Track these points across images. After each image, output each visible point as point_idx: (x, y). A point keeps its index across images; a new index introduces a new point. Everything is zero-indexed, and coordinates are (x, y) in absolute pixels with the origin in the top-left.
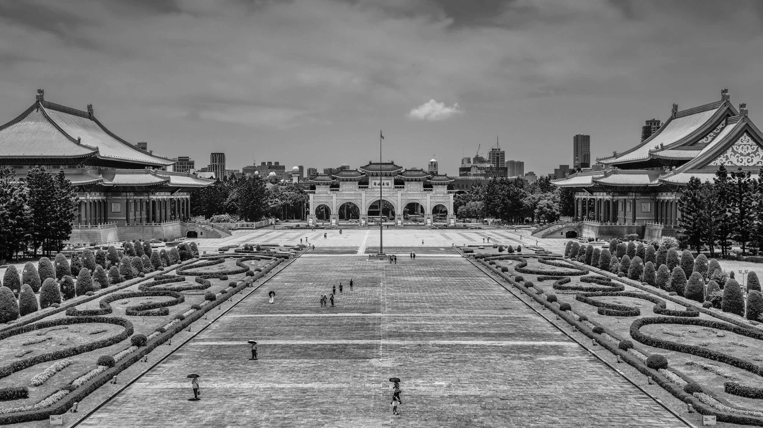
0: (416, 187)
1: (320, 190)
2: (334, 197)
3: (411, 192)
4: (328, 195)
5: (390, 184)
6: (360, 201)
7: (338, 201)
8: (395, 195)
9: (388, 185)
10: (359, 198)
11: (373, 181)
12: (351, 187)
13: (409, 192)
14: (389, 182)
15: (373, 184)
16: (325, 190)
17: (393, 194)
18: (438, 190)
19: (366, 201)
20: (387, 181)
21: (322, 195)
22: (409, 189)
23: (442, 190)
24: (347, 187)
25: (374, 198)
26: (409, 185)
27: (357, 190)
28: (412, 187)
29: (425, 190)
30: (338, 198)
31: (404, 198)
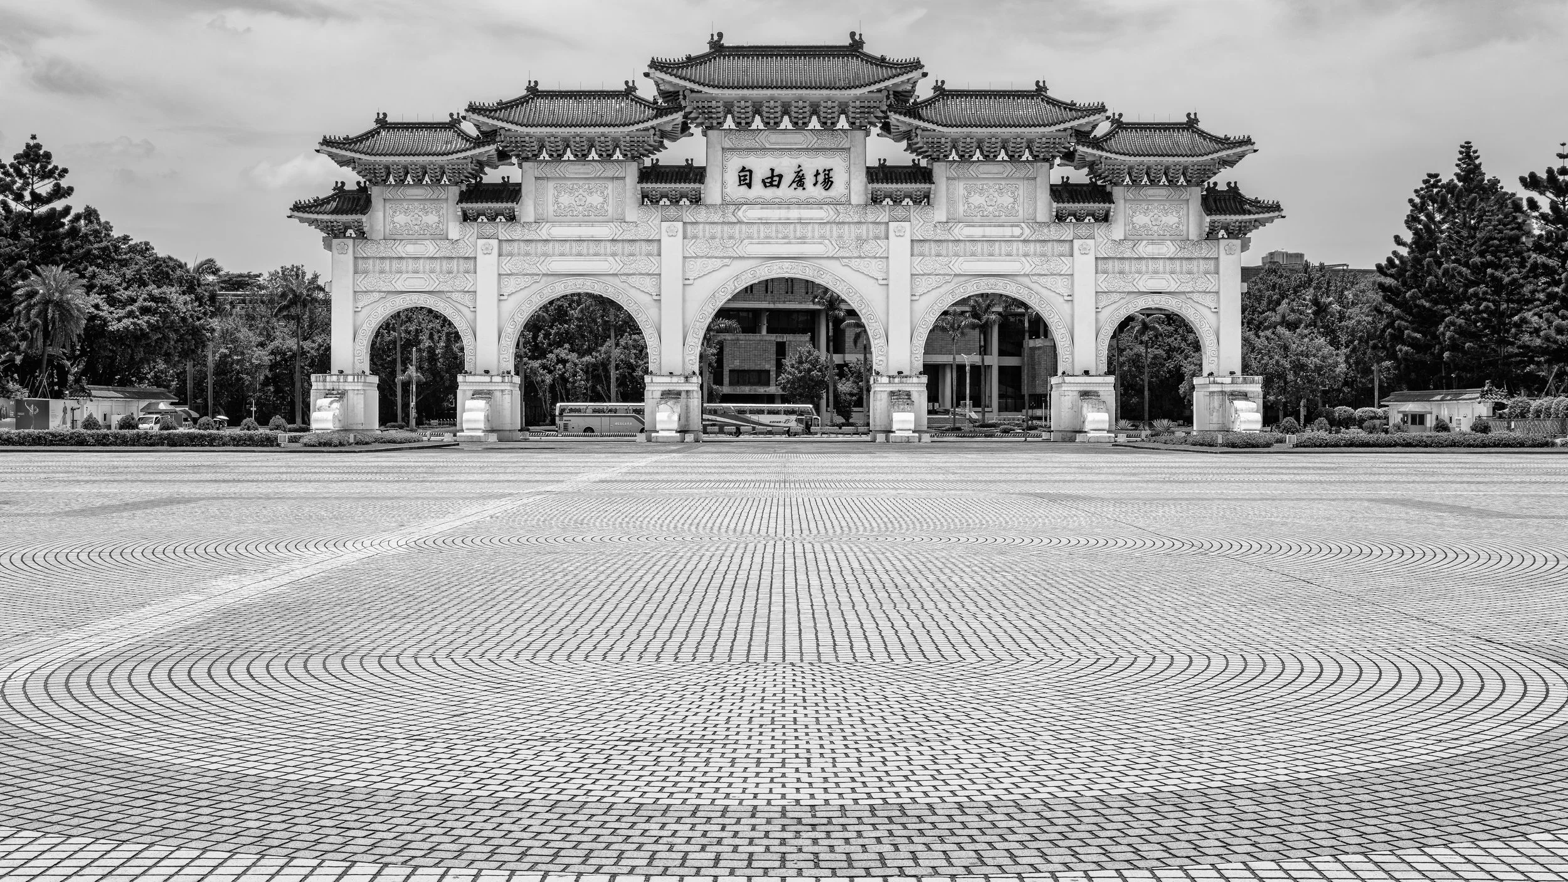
0: (1007, 200)
1: (401, 219)
2: (488, 264)
3: (977, 232)
4: (445, 250)
5: (839, 178)
6: (648, 284)
7: (511, 284)
8: (869, 247)
9: (828, 183)
10: (643, 264)
11: (735, 163)
12: (596, 199)
13: (961, 232)
14: (836, 164)
15: (732, 177)
16: (431, 219)
17: (861, 241)
18: (1141, 219)
19: (686, 283)
20: (821, 162)
21: (411, 249)
22: (961, 209)
23: (1171, 219)
24: (565, 199)
25: (738, 266)
26: (960, 188)
27: (633, 213)
28: (977, 200)
29: (1060, 218)
30: (508, 265)
31: (930, 264)
